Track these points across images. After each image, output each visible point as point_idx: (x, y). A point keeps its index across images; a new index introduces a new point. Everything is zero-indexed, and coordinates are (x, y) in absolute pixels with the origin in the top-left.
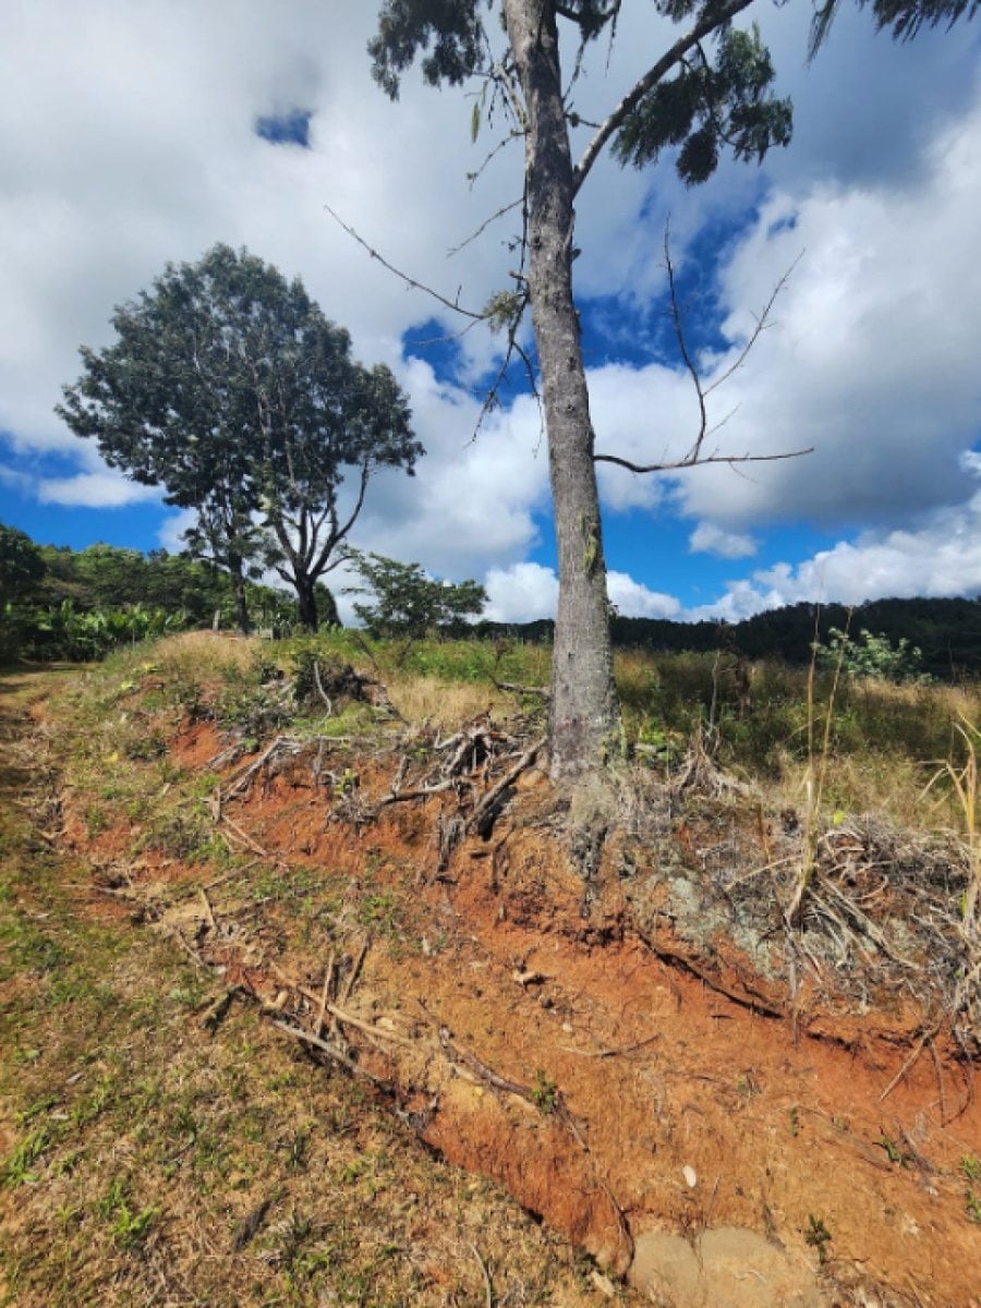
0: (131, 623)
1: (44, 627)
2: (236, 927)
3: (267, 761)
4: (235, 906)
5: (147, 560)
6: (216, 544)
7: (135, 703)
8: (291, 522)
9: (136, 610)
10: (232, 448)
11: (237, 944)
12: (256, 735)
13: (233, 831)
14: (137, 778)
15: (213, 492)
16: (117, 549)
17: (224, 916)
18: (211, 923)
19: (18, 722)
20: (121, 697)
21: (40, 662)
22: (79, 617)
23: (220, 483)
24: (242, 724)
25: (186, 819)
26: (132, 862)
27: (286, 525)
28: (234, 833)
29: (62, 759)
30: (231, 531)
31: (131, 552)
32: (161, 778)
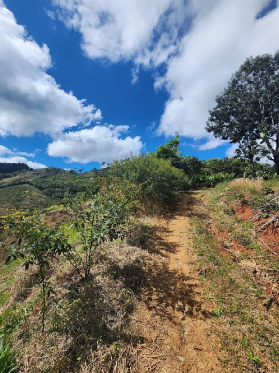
0: (220, 178)
1: (201, 179)
2: (267, 275)
3: (273, 222)
4: (266, 268)
5: (223, 160)
6: (245, 152)
7: (225, 198)
8: (273, 139)
9: (221, 174)
10: (250, 121)
11: (269, 282)
12: (266, 212)
13: (261, 242)
14: (228, 219)
15: (244, 137)
16: (216, 159)
17: (262, 270)
18: (257, 270)
19: (199, 201)
20: (221, 197)
21: (200, 187)
22: (208, 176)
23: (246, 133)
24: (261, 208)
25: (245, 234)
26: (230, 243)
27: (270, 141)
28: (261, 243)
29: (209, 211)
30: (250, 148)
31: (219, 159)
32: (235, 221)
